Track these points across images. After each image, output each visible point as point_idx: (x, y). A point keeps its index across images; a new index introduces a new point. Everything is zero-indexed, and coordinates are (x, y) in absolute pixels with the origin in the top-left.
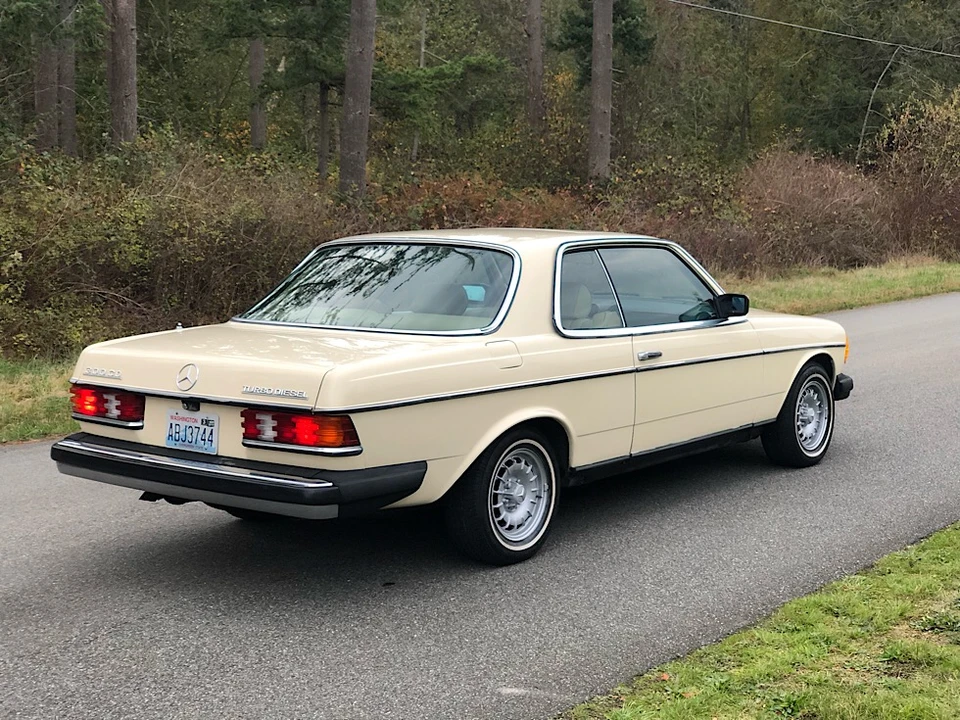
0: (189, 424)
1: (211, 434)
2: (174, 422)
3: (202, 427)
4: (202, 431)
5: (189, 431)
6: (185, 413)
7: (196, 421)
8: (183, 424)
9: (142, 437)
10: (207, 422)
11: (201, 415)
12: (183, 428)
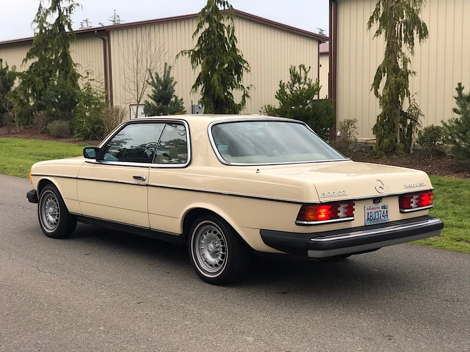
0: (376, 211)
1: (387, 212)
2: (369, 211)
3: (382, 210)
4: (382, 213)
5: (377, 214)
6: (373, 205)
7: (379, 208)
8: (373, 211)
9: (354, 224)
10: (384, 207)
11: (380, 205)
12: (373, 213)
